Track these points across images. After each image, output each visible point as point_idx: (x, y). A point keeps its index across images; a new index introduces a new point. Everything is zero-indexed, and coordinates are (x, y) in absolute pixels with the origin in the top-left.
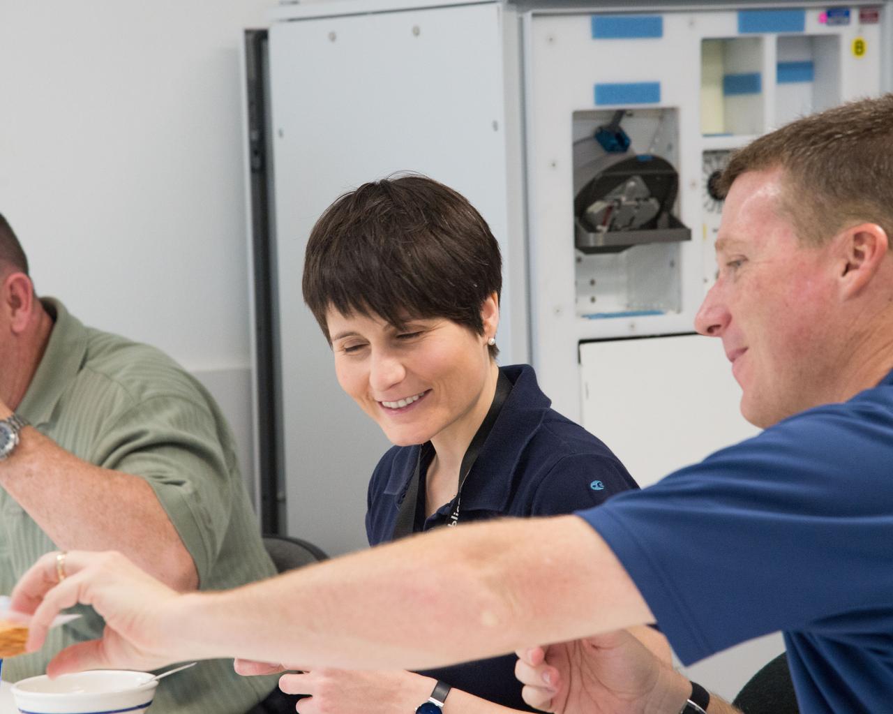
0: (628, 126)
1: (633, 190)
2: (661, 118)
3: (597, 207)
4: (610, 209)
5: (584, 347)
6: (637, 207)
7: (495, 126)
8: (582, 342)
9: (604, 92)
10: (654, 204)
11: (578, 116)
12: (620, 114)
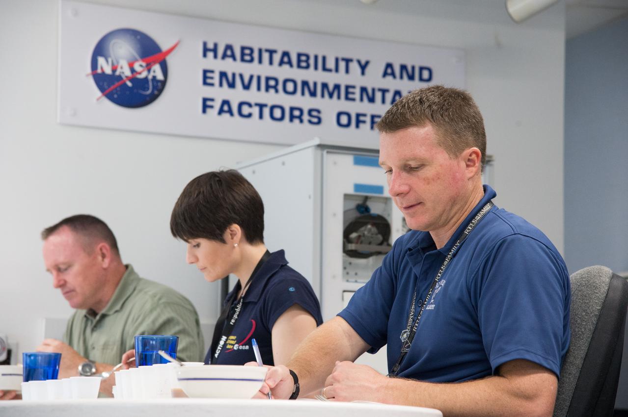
0: (370, 204)
1: (370, 230)
2: (386, 203)
3: (354, 235)
4: (359, 237)
5: (346, 294)
6: (372, 238)
7: (310, 197)
8: (344, 291)
9: (358, 187)
10: (380, 237)
11: (347, 197)
12: (366, 198)
